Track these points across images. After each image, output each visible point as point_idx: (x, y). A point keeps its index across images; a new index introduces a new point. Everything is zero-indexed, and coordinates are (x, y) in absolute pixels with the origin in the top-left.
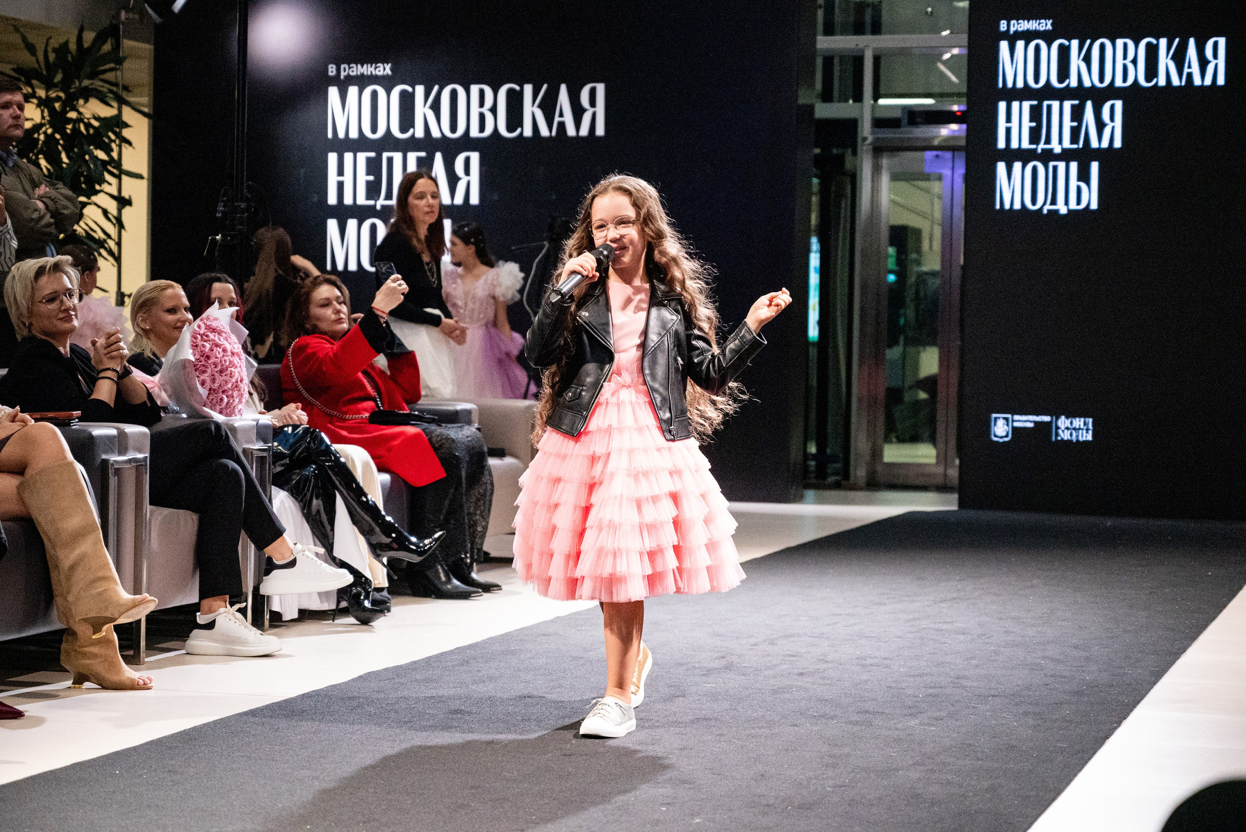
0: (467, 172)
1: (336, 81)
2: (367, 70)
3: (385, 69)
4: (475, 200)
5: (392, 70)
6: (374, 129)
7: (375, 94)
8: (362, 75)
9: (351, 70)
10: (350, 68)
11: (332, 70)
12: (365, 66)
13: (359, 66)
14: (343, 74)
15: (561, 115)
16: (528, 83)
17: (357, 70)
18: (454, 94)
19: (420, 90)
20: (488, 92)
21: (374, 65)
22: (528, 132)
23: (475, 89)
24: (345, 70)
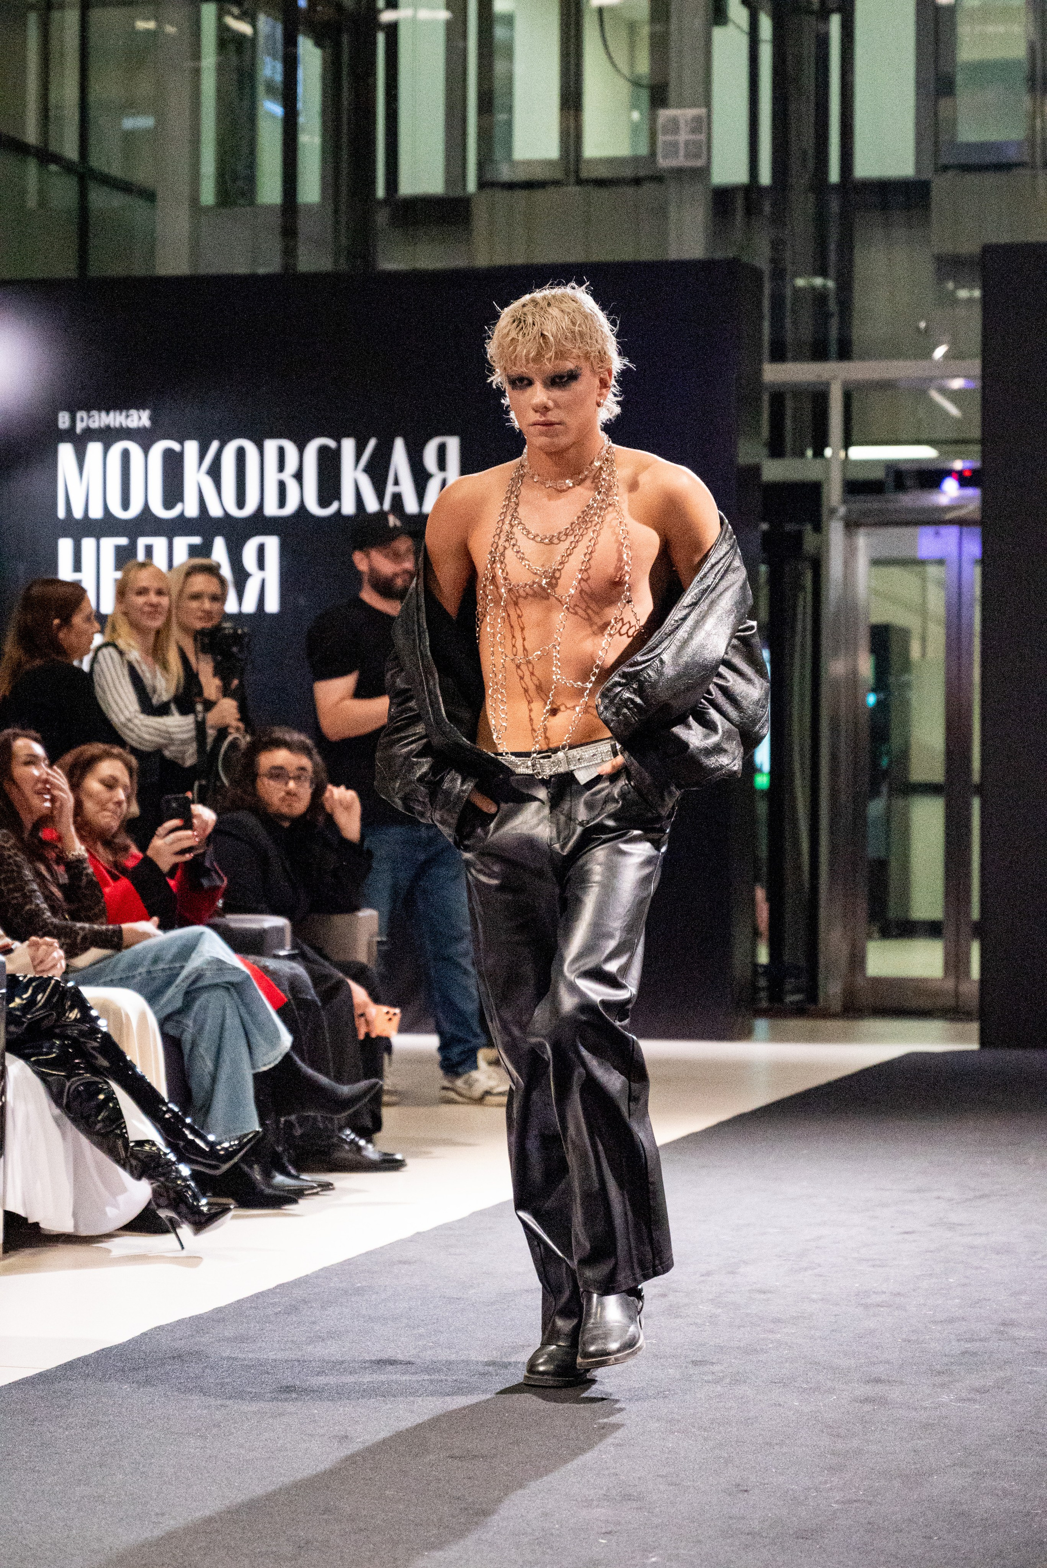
0: (261, 565)
1: (69, 435)
2: (115, 419)
3: (140, 418)
4: (272, 605)
5: (151, 418)
6: (126, 505)
7: (126, 455)
8: (108, 428)
9: (91, 420)
10: (89, 417)
11: (64, 420)
12: (112, 414)
13: (103, 414)
14: (80, 427)
15: (396, 483)
16: (348, 436)
17: (100, 420)
18: (241, 454)
19: (191, 448)
20: (290, 448)
21: (124, 414)
22: (348, 507)
23: (271, 446)
24: (82, 420)
